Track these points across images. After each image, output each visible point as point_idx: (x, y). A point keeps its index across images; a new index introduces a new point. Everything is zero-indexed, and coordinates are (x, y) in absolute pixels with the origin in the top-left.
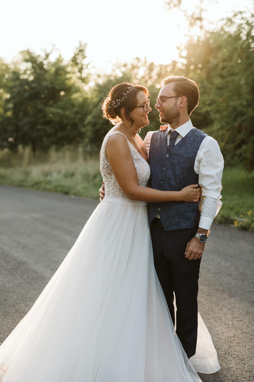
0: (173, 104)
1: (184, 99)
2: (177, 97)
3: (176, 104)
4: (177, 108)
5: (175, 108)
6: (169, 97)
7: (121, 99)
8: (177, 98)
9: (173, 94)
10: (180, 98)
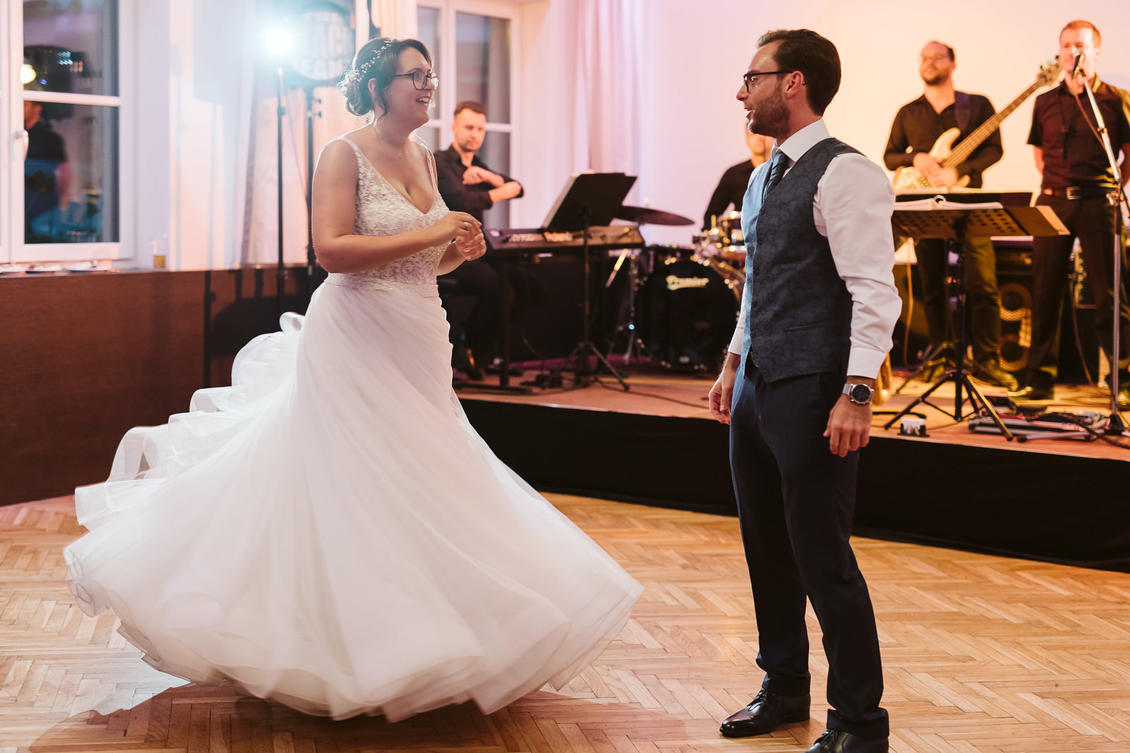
0: (772, 89)
1: (797, 77)
2: (781, 73)
3: (778, 89)
4: (781, 98)
5: (777, 98)
6: (763, 71)
7: (369, 62)
8: (781, 75)
9: (773, 67)
10: (789, 77)
